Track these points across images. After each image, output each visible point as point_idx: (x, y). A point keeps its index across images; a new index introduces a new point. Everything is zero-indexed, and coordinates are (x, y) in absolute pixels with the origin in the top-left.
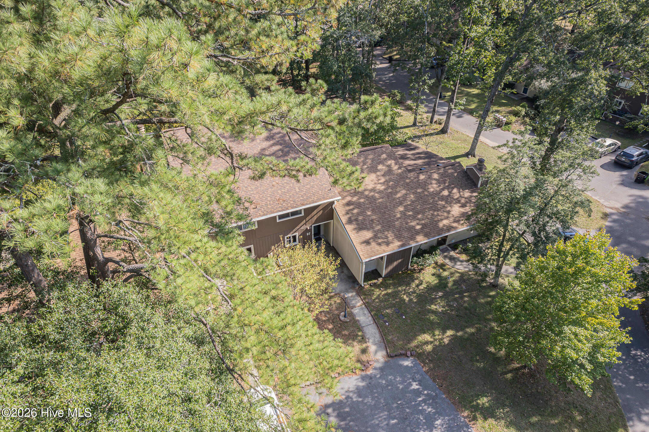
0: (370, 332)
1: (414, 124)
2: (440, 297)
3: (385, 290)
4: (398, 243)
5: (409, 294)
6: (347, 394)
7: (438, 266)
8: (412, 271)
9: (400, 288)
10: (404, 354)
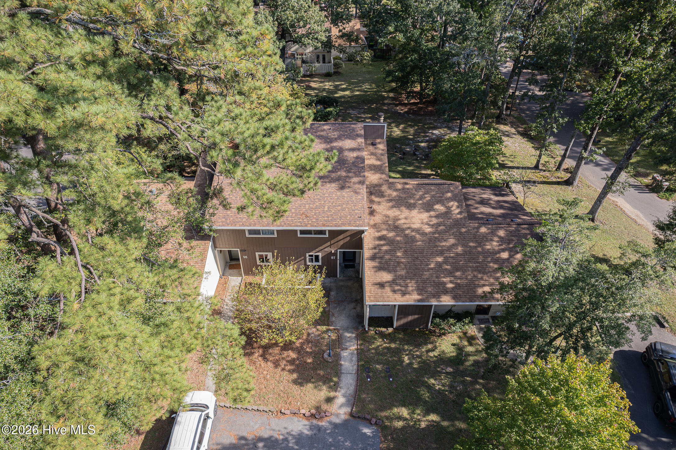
0: (347, 382)
1: (536, 167)
2: (447, 373)
3: (389, 343)
4: (416, 297)
5: (412, 357)
6: (287, 436)
7: (467, 337)
8: (431, 332)
9: (406, 347)
10: (368, 419)
